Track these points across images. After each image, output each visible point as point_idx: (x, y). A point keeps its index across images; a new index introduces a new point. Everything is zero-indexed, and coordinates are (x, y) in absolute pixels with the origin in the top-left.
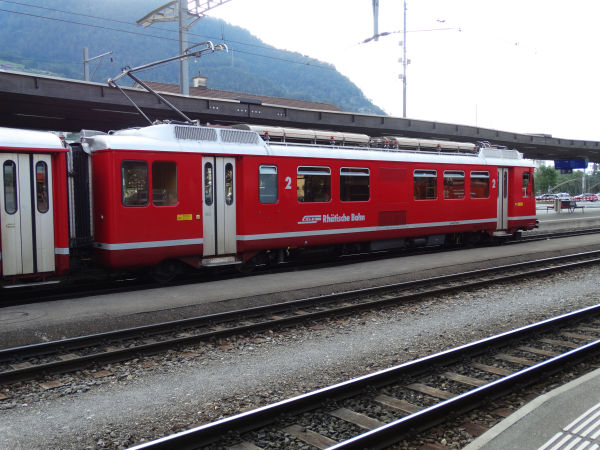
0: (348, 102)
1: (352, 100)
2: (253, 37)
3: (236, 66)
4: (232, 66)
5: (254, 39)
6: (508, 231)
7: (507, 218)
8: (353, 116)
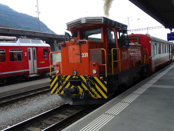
0: (43, 29)
1: (44, 29)
2: (10, 8)
3: (4, 17)
4: (3, 18)
5: (11, 9)
6: (38, 74)
7: (36, 69)
8: (45, 33)
